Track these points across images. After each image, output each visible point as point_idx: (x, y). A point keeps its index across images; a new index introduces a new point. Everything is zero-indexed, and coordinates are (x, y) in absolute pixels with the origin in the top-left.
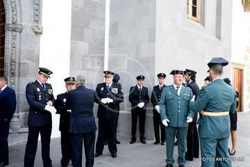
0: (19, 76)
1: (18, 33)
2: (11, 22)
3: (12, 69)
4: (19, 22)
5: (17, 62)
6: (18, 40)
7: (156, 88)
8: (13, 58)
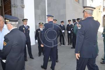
1: (16, 8)
2: (13, 4)
7: (68, 25)
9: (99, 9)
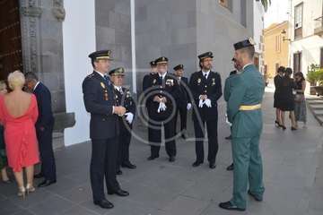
0: (42, 72)
1: (37, 19)
3: (33, 64)
4: (37, 5)
5: (39, 54)
6: (37, 27)
8: (34, 49)
9: (284, 32)
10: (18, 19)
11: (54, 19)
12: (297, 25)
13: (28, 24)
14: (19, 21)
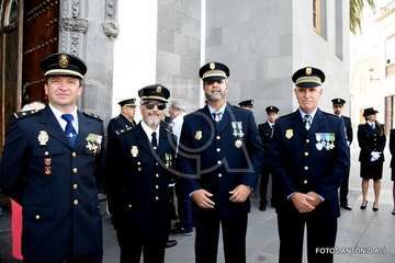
1: (82, 34)
2: (70, 16)
6: (81, 46)
9: (371, 70)
10: (56, 32)
11: (104, 36)
12: (389, 61)
13: (70, 40)
14: (58, 37)
